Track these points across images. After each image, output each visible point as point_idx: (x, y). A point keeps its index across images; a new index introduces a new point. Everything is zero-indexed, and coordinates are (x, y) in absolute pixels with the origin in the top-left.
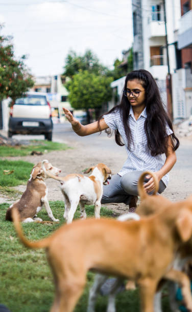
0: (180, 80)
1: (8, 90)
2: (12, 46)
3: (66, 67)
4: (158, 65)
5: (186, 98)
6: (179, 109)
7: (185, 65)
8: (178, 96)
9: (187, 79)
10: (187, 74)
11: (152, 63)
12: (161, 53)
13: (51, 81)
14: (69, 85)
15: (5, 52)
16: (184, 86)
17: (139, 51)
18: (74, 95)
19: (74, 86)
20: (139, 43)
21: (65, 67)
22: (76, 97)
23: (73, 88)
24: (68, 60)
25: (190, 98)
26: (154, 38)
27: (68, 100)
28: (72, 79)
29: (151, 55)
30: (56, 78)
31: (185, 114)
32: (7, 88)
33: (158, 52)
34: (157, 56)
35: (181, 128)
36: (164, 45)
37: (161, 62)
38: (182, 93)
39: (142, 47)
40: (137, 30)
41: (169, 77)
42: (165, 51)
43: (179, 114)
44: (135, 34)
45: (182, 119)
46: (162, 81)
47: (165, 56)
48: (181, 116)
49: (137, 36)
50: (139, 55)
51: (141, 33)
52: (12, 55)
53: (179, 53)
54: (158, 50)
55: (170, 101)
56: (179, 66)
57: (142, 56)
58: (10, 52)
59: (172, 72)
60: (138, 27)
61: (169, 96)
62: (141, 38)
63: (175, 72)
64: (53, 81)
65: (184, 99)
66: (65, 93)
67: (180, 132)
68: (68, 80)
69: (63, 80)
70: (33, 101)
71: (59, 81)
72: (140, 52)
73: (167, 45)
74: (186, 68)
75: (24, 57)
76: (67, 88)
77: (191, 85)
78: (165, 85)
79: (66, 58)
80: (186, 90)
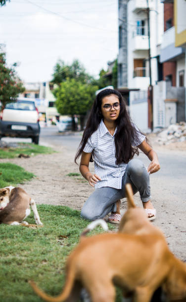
0: (161, 91)
2: (5, 54)
3: (54, 74)
4: (141, 76)
5: (166, 109)
6: (159, 119)
7: (165, 78)
8: (158, 107)
9: (167, 91)
10: (167, 87)
11: (135, 74)
12: (144, 66)
13: (39, 88)
14: (57, 91)
16: (164, 97)
17: (124, 62)
18: (61, 102)
19: (62, 93)
20: (124, 55)
21: (53, 75)
22: (62, 103)
23: (60, 95)
24: (57, 69)
25: (170, 108)
26: (138, 51)
27: (55, 105)
28: (60, 86)
29: (135, 67)
30: (45, 84)
31: (164, 123)
33: (141, 64)
34: (140, 68)
35: (160, 137)
36: (147, 58)
37: (143, 74)
38: (162, 105)
39: (126, 59)
40: (123, 43)
41: (150, 89)
42: (147, 64)
43: (159, 124)
44: (120, 46)
45: (161, 128)
46: (144, 91)
47: (147, 69)
48: (161, 125)
49: (122, 49)
50: (124, 66)
51: (126, 46)
52: (4, 63)
53: (160, 66)
54: (140, 63)
55: (150, 110)
56: (160, 78)
57: (126, 68)
58: (3, 60)
59: (154, 83)
60: (123, 40)
61: (150, 106)
62: (126, 51)
63: (157, 84)
64: (42, 87)
65: (164, 110)
66: (53, 99)
67: (159, 141)
68: (56, 87)
69: (51, 87)
70: (23, 106)
71: (47, 87)
72: (124, 64)
73: (150, 59)
74: (167, 81)
75: (15, 65)
76: (55, 95)
77: (171, 97)
78: (146, 95)
79: (55, 67)
80: (166, 101)
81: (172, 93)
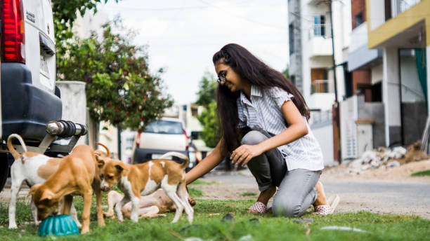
0: (351, 111)
1: (141, 111)
2: (147, 58)
3: (200, 92)
4: (321, 92)
5: (358, 133)
6: (349, 148)
7: (356, 91)
8: (348, 131)
9: (359, 109)
10: (359, 103)
11: (313, 90)
12: (326, 77)
13: (178, 113)
14: (204, 116)
15: (138, 64)
16: (355, 117)
17: (296, 74)
18: (211, 129)
19: (211, 118)
20: (297, 64)
21: (197, 94)
22: (212, 132)
23: (209, 120)
24: (203, 84)
25: (363, 132)
26: (317, 58)
27: (199, 137)
28: (208, 109)
29: (312, 80)
30: (185, 108)
31: (356, 153)
32: (140, 107)
33: (321, 76)
34: (320, 81)
35: (352, 167)
36: (329, 66)
37: (325, 89)
38: (353, 127)
39: (300, 69)
40: (295, 47)
41: (336, 106)
42: (331, 74)
43: (349, 154)
44: (291, 52)
45: (352, 159)
46: (328, 112)
47: (330, 81)
48: (352, 156)
49: (294, 55)
50: (297, 79)
51: (300, 51)
52: (146, 68)
53: (348, 76)
54: (320, 74)
55: (337, 135)
56: (349, 94)
57: (301, 81)
58: (144, 65)
59: (340, 99)
60: (296, 43)
61: (336, 128)
62: (299, 58)
63: (344, 99)
64: (181, 112)
65: (355, 135)
66: (198, 128)
67: (351, 172)
68: (201, 110)
69: (194, 111)
71: (189, 112)
72: (298, 76)
73: (334, 68)
74: (358, 95)
75: (161, 71)
76: (202, 121)
77: (365, 116)
78: (331, 115)
79: (201, 82)
80: (358, 122)
81: (366, 111)
